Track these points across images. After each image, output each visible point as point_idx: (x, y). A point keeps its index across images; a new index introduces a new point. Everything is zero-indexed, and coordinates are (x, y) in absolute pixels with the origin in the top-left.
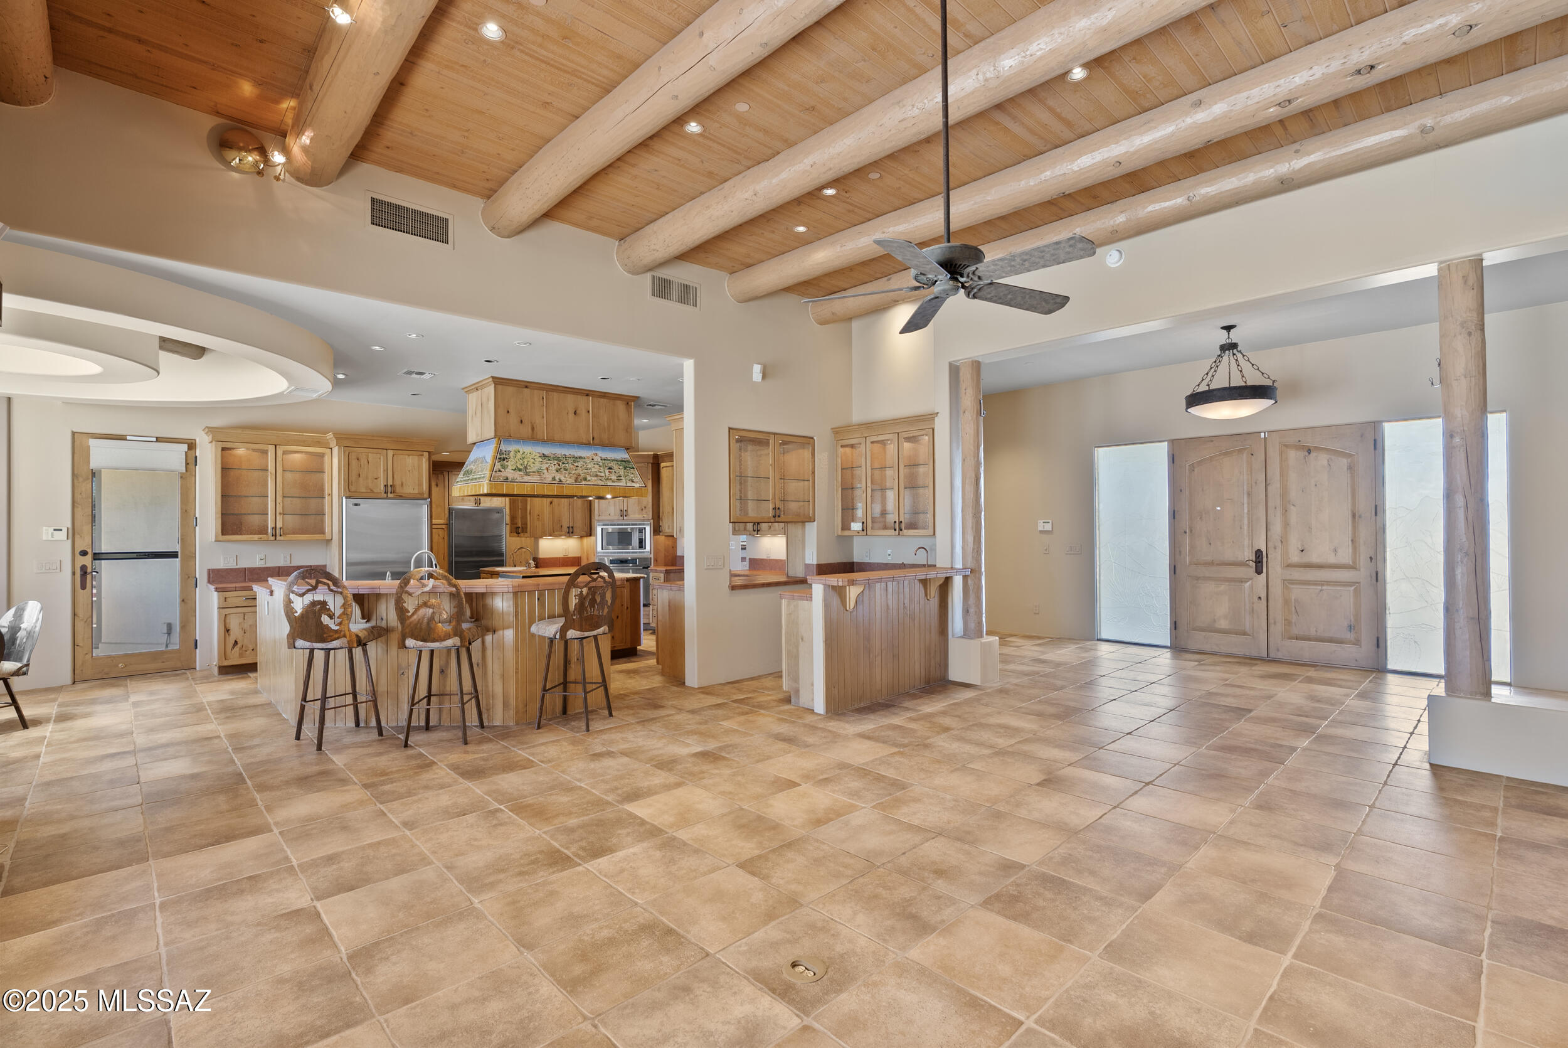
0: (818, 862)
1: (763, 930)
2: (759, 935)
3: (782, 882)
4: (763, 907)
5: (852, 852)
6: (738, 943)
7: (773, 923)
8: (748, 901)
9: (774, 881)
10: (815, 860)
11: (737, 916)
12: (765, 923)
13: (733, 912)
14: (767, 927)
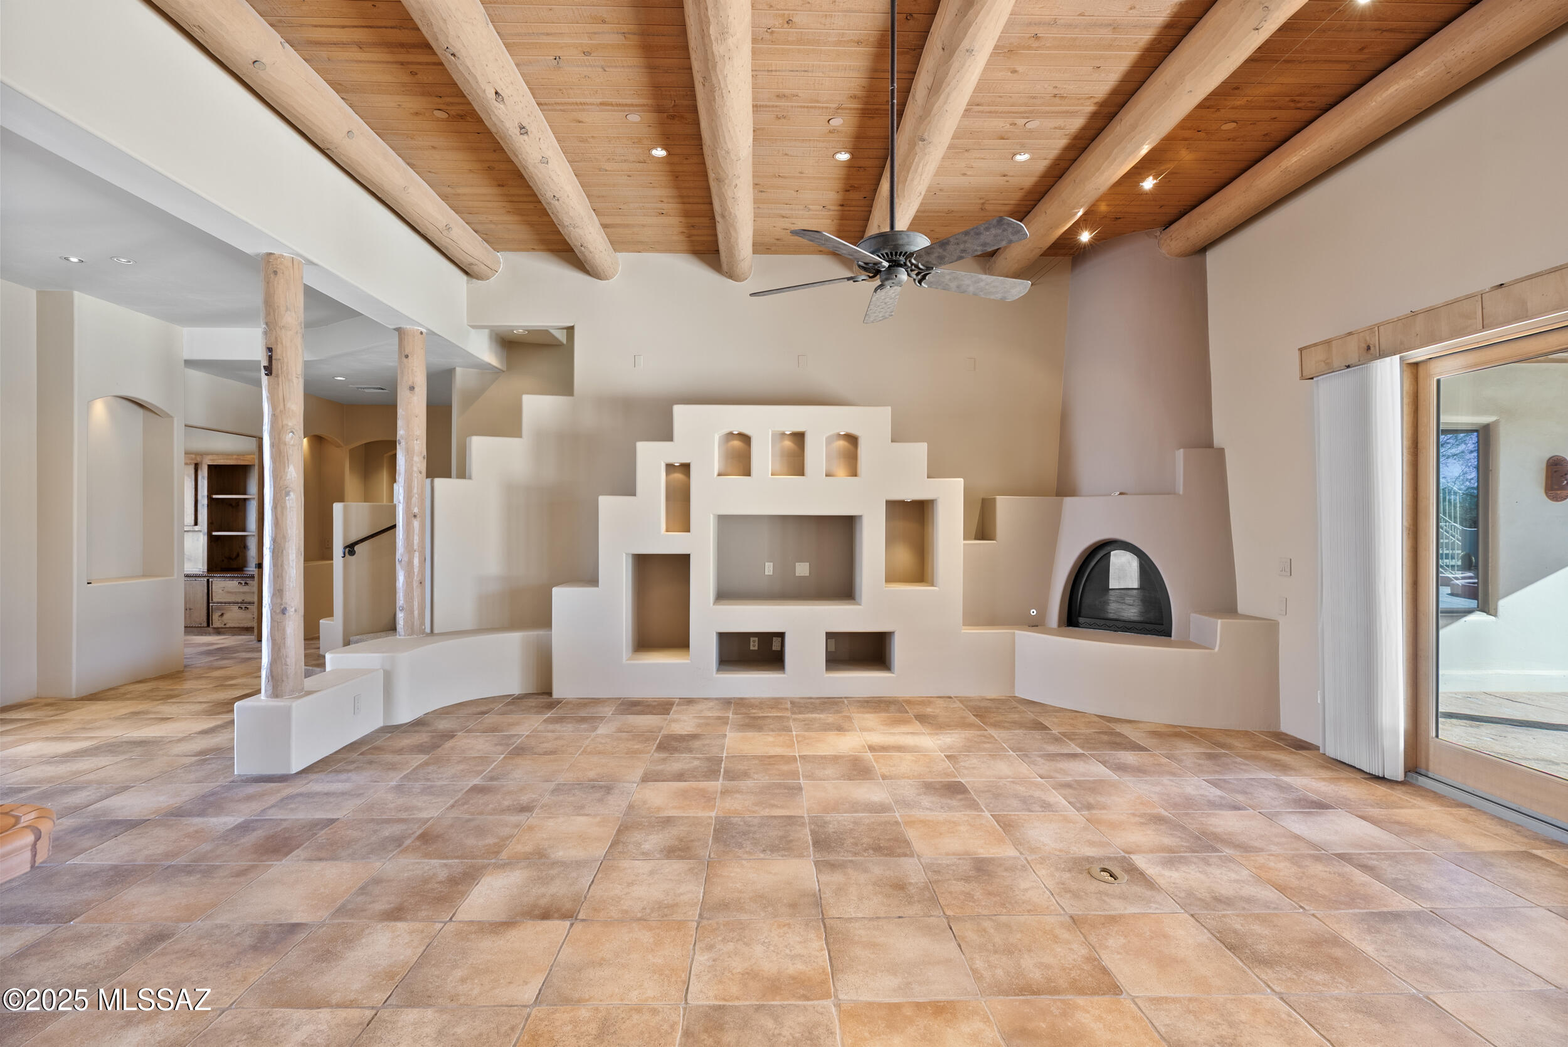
0: (1009, 950)
1: (1127, 912)
2: (1132, 910)
3: (1075, 946)
4: (1116, 929)
5: (954, 944)
6: (1159, 911)
7: (1113, 913)
8: (1129, 942)
9: (1084, 951)
10: (1011, 953)
11: (1148, 933)
12: (1121, 916)
13: (1152, 938)
14: (1121, 912)
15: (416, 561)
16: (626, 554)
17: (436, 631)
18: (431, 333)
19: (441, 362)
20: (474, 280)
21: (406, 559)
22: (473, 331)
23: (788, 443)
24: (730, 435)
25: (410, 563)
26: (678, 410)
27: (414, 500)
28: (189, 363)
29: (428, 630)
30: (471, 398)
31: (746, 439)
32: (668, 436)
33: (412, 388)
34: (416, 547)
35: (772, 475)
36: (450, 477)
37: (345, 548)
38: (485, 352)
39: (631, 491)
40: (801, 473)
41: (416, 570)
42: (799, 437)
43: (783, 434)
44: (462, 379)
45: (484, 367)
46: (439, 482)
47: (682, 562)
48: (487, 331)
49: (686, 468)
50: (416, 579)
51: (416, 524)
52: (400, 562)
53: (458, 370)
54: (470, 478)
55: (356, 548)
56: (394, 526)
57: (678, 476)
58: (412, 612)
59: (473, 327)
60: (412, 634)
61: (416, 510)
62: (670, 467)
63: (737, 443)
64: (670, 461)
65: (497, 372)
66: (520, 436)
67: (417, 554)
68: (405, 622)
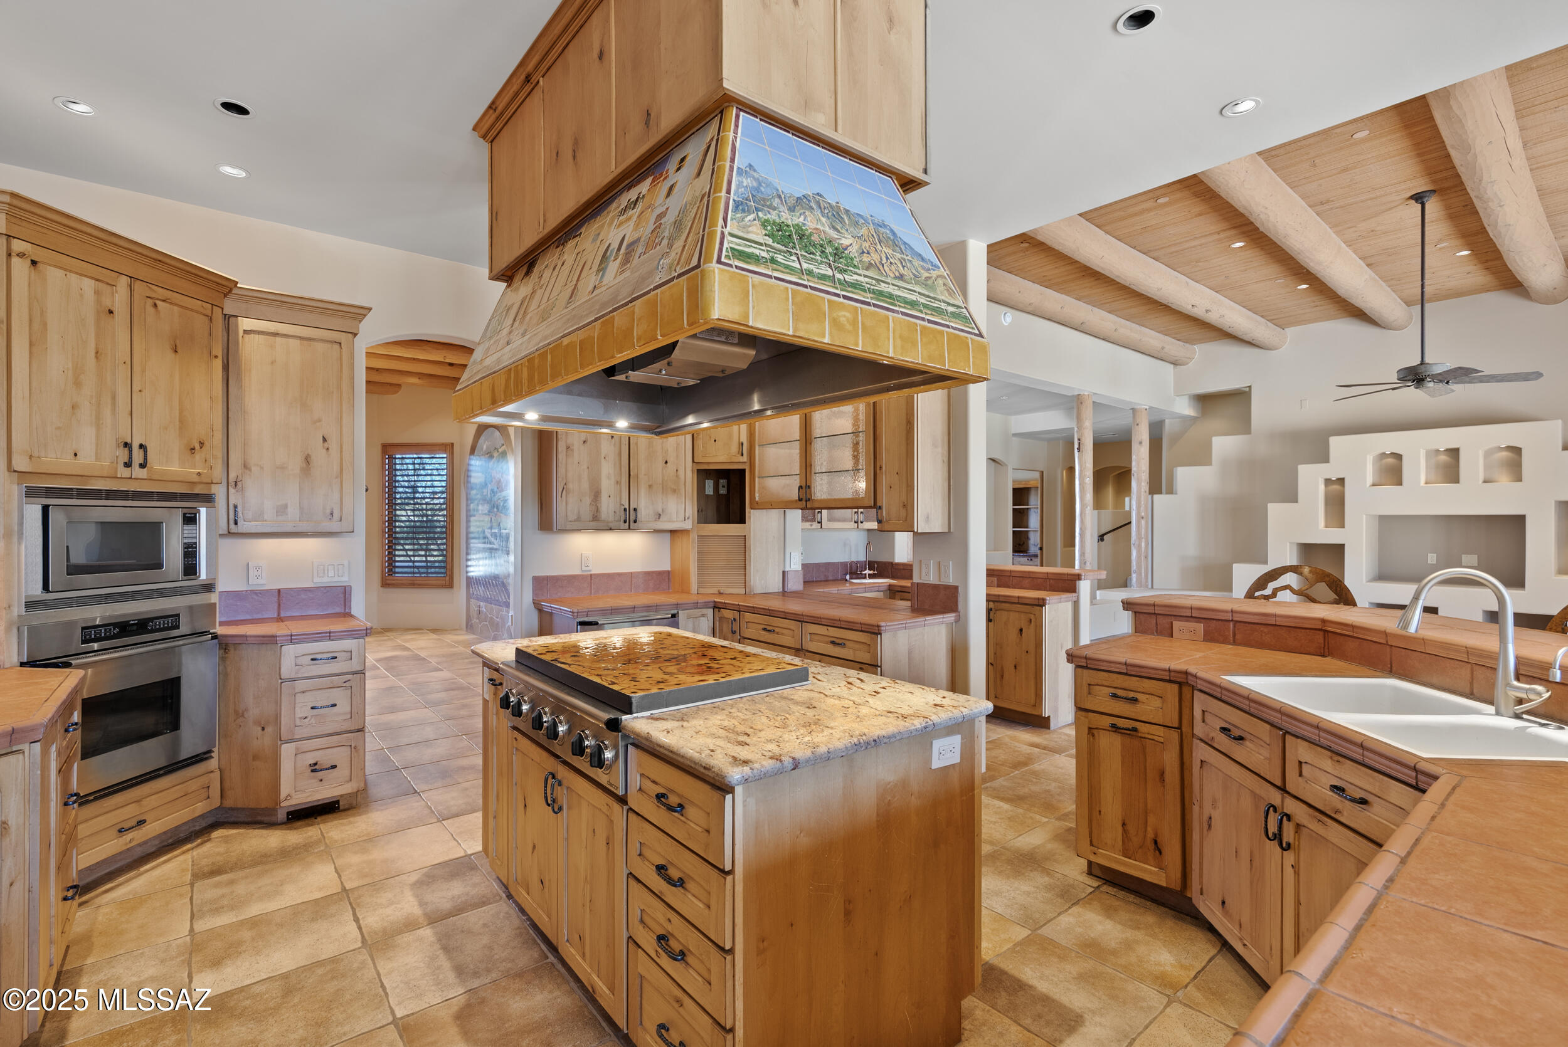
15: (1143, 545)
16: (1290, 543)
17: (1154, 587)
18: (1151, 408)
19: (1157, 418)
20: (1178, 367)
21: (1137, 543)
22: (1177, 398)
23: (1443, 458)
24: (1383, 455)
25: (1140, 545)
26: (1334, 441)
27: (1142, 508)
28: (1014, 435)
29: (1150, 586)
30: (1176, 438)
31: (1398, 457)
32: (1326, 460)
33: (1141, 443)
34: (1143, 536)
35: (1426, 483)
36: (1161, 493)
37: (1099, 536)
38: (1185, 408)
39: (1293, 498)
40: (1456, 480)
41: (1143, 549)
42: (1454, 453)
43: (1438, 451)
44: (1169, 427)
45: (1184, 418)
46: (1156, 497)
47: (1338, 550)
48: (1187, 397)
49: (1341, 481)
50: (1143, 554)
51: (1143, 522)
52: (1134, 544)
53: (1166, 420)
54: (1176, 494)
55: (1105, 537)
56: (1130, 523)
57: (1336, 487)
58: (1141, 573)
59: (1178, 396)
60: (1141, 587)
61: (1143, 514)
62: (1328, 482)
63: (1390, 460)
64: (1328, 477)
65: (1193, 419)
66: (1211, 464)
67: (1143, 540)
68: (1137, 579)
